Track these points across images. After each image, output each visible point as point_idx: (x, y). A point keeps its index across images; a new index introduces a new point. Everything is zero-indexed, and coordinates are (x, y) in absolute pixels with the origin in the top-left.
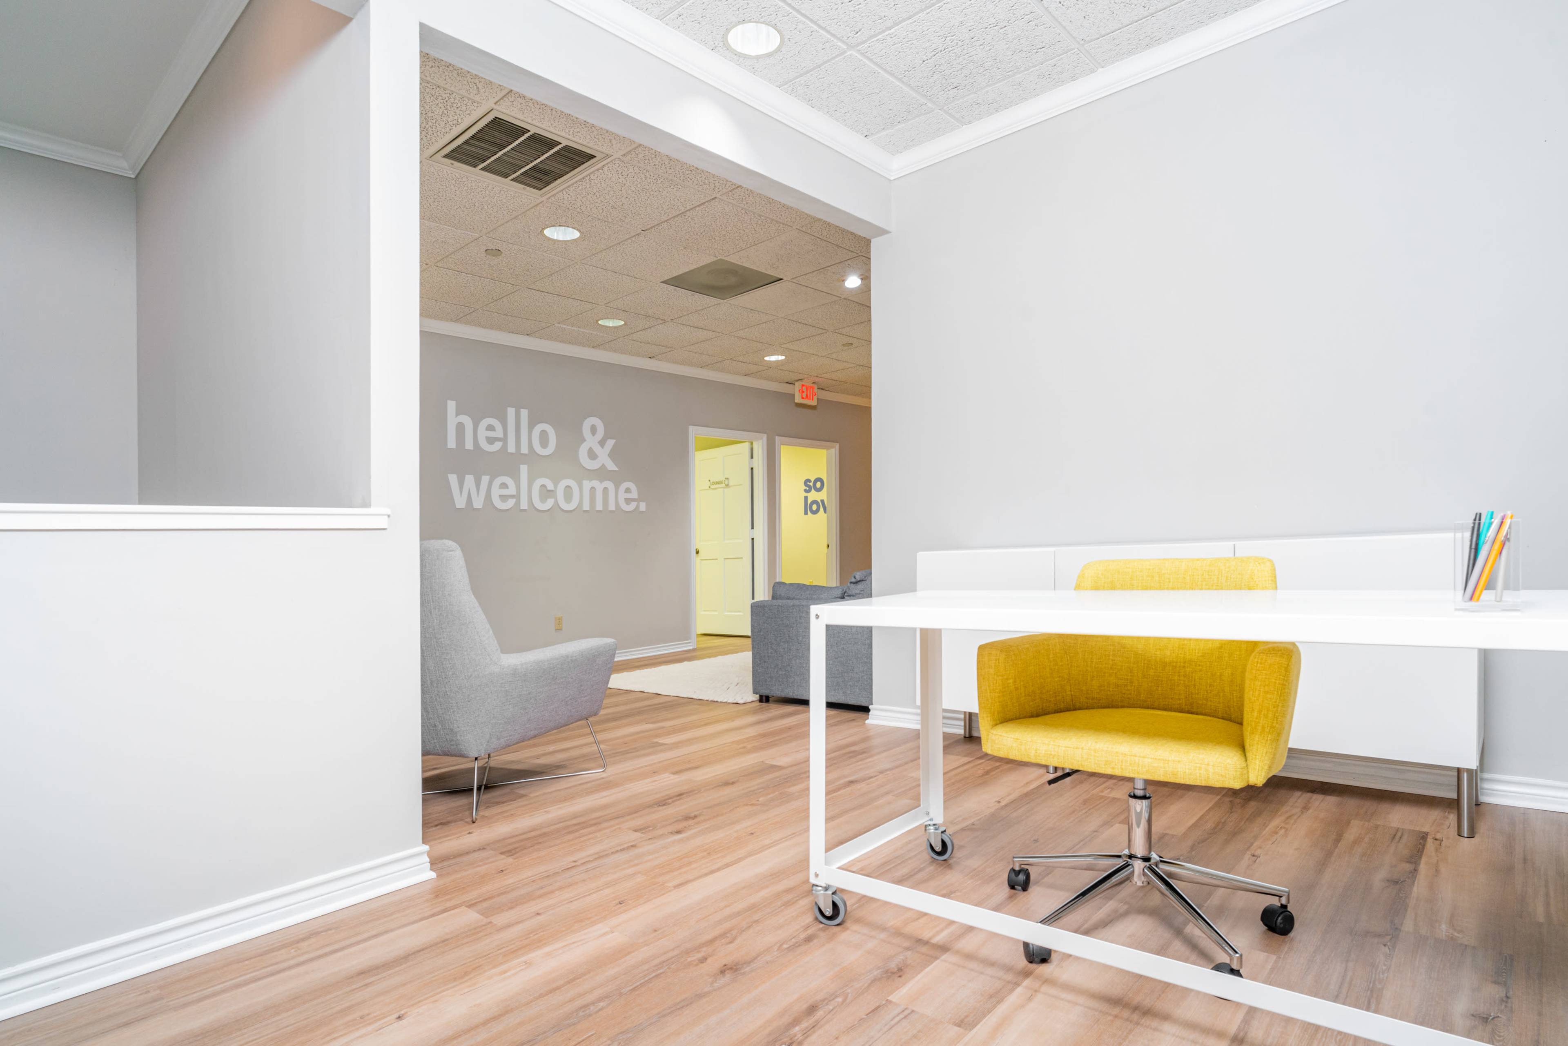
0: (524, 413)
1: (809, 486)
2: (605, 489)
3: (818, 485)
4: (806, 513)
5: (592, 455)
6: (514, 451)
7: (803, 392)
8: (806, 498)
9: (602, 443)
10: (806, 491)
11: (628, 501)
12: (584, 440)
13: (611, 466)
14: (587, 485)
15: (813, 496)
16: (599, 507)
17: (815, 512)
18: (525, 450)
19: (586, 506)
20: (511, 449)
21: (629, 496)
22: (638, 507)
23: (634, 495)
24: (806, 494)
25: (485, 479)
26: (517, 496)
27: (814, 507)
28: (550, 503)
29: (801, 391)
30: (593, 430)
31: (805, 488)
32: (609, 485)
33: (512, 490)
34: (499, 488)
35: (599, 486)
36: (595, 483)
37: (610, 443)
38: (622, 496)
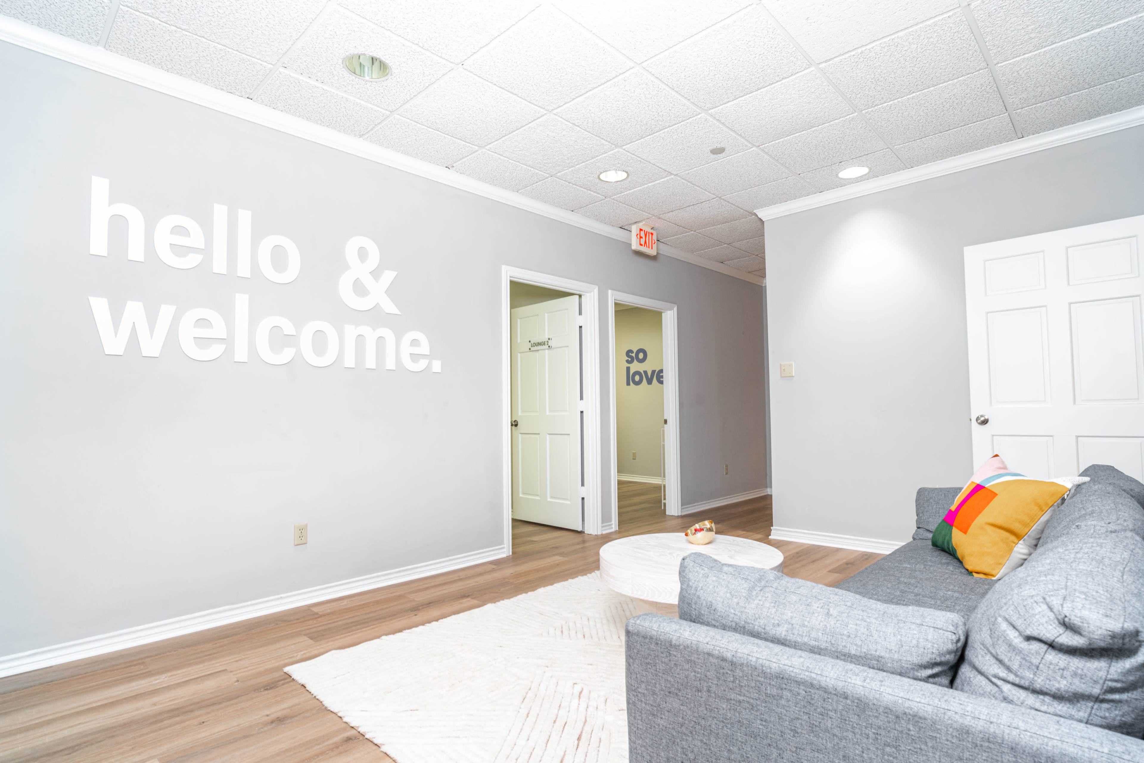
0: (245, 217)
1: (632, 357)
2: (381, 339)
3: (641, 356)
4: (628, 384)
5: (359, 289)
6: (224, 271)
7: (641, 237)
8: (628, 369)
9: (376, 274)
10: (627, 361)
11: (415, 357)
12: (346, 267)
13: (390, 307)
14: (351, 332)
15: (635, 367)
16: (371, 363)
17: (637, 383)
18: (244, 270)
19: (350, 361)
20: (220, 266)
21: (417, 350)
22: (429, 366)
23: (425, 348)
24: (628, 365)
25: (167, 312)
26: (228, 341)
27: (637, 378)
28: (287, 355)
29: (639, 236)
30: (363, 254)
31: (627, 358)
32: (388, 334)
33: (219, 330)
34: (194, 327)
35: (371, 335)
36: (365, 330)
37: (389, 276)
38: (406, 349)
